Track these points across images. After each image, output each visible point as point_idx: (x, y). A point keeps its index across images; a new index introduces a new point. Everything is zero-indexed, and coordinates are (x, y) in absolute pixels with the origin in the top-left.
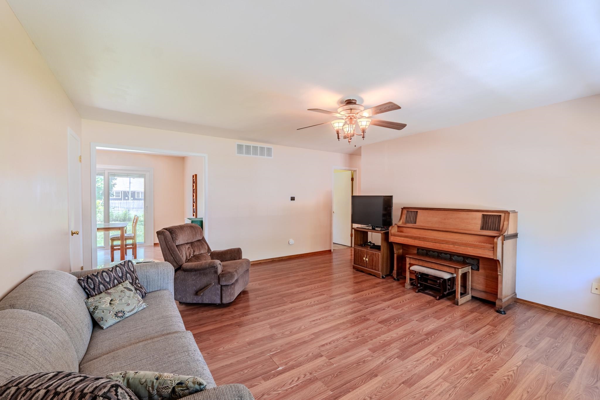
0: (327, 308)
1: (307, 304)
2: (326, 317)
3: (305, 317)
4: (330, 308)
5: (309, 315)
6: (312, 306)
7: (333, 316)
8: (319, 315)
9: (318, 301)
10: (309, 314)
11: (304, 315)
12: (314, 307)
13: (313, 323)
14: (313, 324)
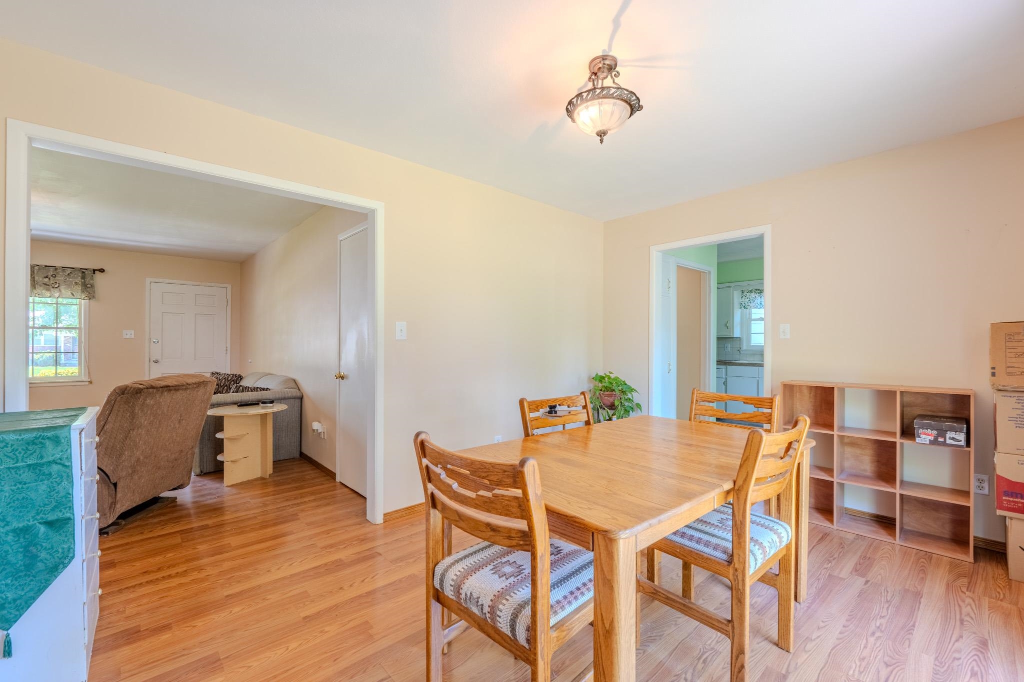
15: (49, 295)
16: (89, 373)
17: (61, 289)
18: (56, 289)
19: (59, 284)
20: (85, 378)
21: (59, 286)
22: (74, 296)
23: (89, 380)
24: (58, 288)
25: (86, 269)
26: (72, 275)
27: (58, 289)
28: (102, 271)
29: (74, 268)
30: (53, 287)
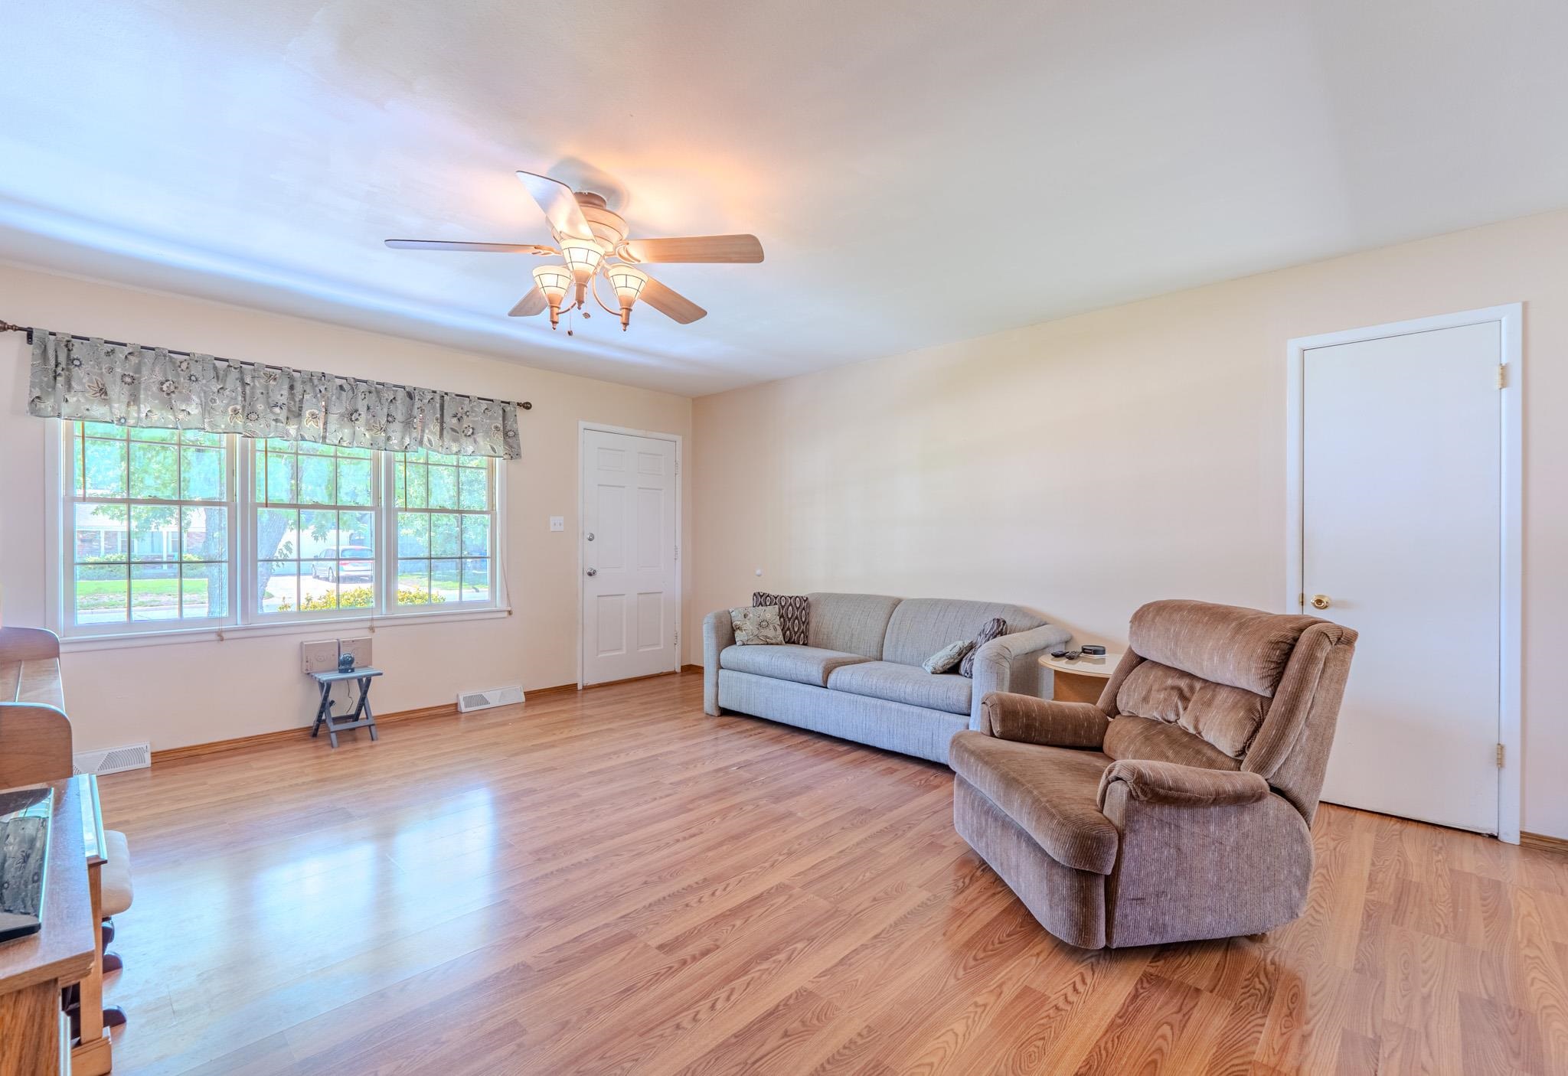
0: (655, 878)
1: (725, 889)
2: (659, 848)
3: (721, 844)
4: (644, 879)
5: (709, 849)
6: (706, 882)
7: (635, 853)
8: (680, 853)
9: (687, 905)
10: (710, 854)
11: (725, 848)
12: (699, 877)
13: (693, 831)
14: (694, 829)
15: (455, 449)
16: (508, 594)
17: (478, 439)
18: (469, 439)
19: (473, 429)
20: (500, 604)
21: (473, 433)
22: (495, 452)
23: (509, 609)
24: (472, 437)
25: (509, 403)
26: (490, 414)
27: (471, 439)
28: (527, 406)
29: (492, 401)
30: (466, 435)
